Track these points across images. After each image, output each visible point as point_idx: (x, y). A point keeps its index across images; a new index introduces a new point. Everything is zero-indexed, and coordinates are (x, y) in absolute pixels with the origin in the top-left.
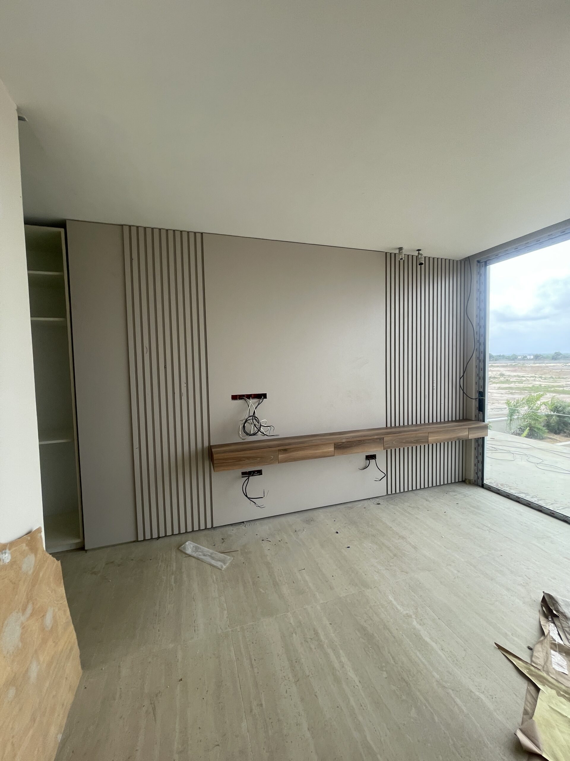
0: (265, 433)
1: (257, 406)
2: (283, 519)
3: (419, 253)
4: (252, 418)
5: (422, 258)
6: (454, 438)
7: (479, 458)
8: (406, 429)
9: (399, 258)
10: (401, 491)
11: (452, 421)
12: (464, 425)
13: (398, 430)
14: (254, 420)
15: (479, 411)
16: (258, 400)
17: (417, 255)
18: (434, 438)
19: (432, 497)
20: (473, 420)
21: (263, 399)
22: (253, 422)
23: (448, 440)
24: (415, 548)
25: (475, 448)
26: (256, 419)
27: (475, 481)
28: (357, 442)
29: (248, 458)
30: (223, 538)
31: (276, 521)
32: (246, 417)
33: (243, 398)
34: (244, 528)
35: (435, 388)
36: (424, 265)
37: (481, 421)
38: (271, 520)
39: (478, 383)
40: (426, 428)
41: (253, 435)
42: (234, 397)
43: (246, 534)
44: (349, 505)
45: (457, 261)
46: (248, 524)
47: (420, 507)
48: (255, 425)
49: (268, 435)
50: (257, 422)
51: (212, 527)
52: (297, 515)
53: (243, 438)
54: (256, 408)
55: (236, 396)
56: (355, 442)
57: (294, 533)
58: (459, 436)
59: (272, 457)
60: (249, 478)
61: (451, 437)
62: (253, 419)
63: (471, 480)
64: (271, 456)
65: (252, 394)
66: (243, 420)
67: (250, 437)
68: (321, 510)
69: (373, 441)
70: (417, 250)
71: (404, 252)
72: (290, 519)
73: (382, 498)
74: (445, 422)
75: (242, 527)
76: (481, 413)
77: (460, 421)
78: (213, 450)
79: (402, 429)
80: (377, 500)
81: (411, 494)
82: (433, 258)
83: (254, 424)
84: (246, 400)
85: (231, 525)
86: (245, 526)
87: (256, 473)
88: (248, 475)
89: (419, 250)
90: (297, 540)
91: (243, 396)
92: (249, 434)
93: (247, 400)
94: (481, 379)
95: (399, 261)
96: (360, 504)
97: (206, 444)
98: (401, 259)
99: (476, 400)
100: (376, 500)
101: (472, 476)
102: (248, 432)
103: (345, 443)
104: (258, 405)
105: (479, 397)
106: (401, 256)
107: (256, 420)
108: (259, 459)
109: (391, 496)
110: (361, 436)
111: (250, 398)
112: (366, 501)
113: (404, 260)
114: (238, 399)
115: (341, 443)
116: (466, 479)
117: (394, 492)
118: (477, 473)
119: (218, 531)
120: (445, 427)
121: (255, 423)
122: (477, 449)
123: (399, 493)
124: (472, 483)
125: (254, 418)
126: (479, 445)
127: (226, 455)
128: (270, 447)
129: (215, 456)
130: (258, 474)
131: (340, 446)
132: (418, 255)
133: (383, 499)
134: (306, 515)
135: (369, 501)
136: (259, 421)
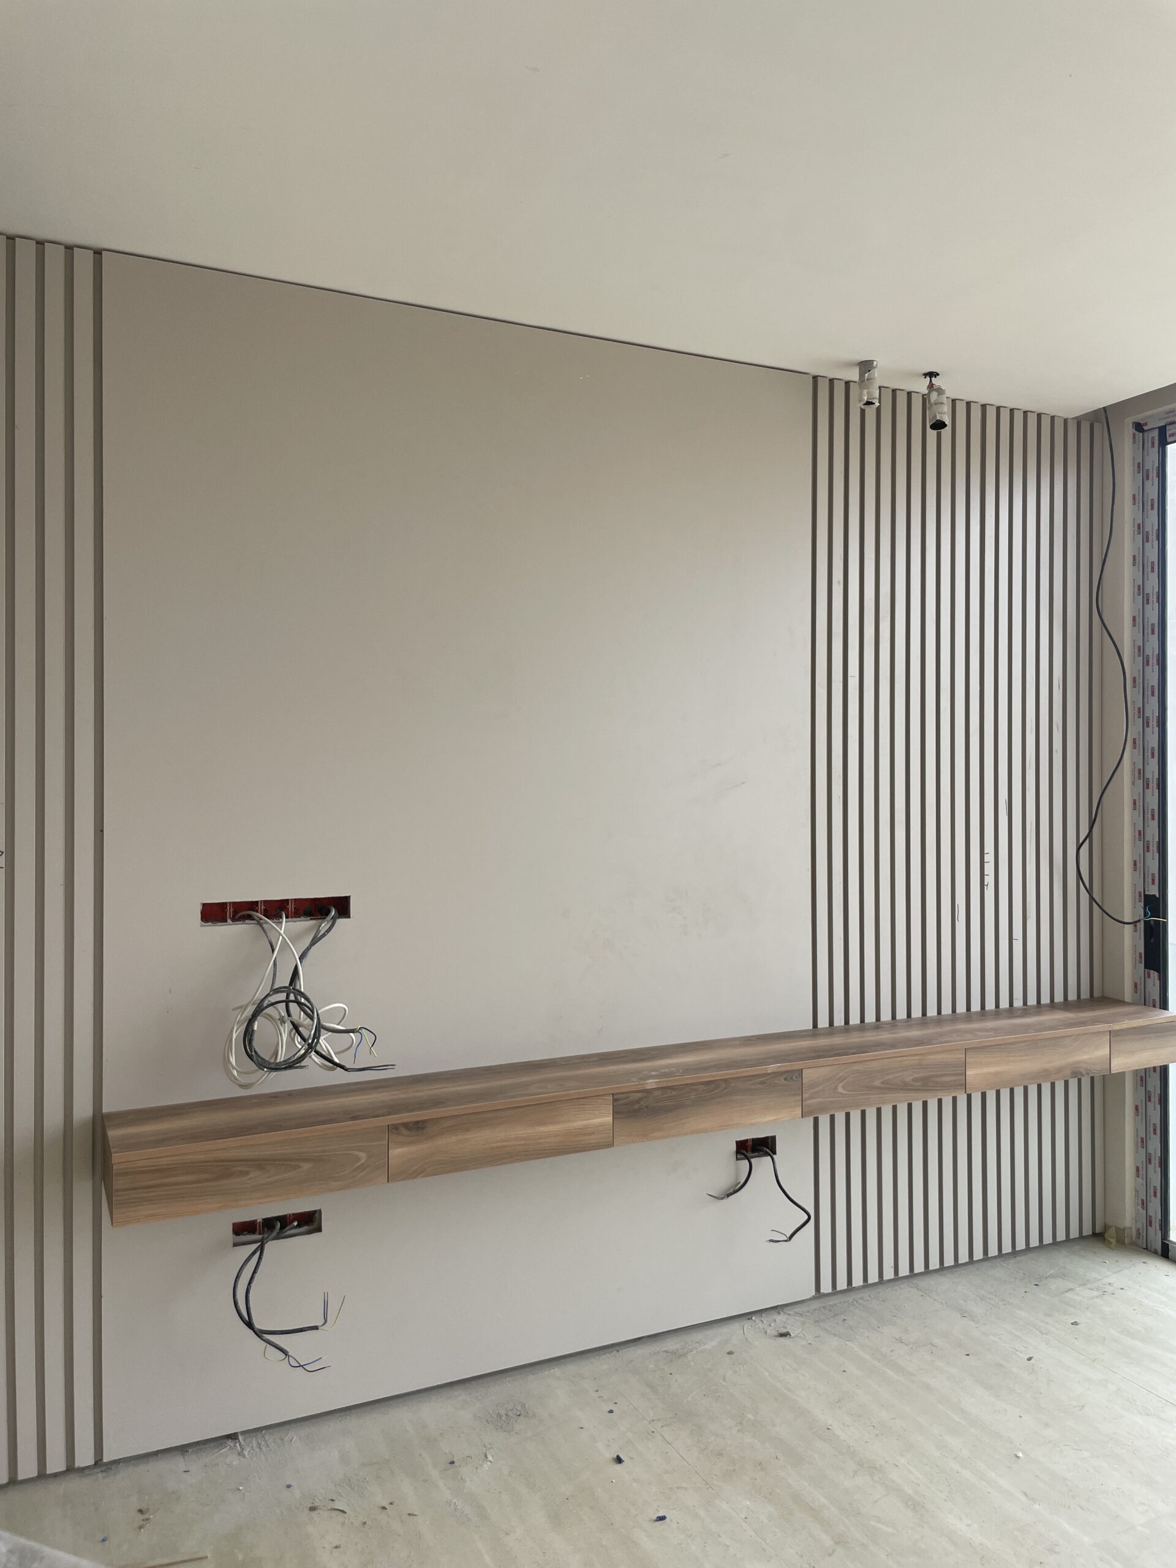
0: (336, 1060)
1: (308, 949)
2: (402, 1417)
3: (931, 386)
4: (282, 996)
5: (942, 403)
6: (1059, 1070)
7: (1149, 1143)
8: (885, 1036)
9: (860, 401)
10: (870, 1282)
11: (1053, 1005)
12: (1095, 1021)
13: (855, 1039)
14: (293, 1007)
15: (1146, 967)
16: (313, 922)
17: (926, 392)
18: (986, 1070)
19: (982, 1298)
20: (1126, 1000)
21: (334, 919)
22: (289, 1015)
23: (1038, 1078)
24: (915, 1505)
25: (1137, 1108)
26: (303, 1000)
27: (1138, 1234)
28: (701, 1087)
29: (260, 1164)
30: (144, 1507)
31: (372, 1425)
32: (259, 995)
33: (250, 917)
34: (235, 1461)
35: (990, 880)
36: (948, 429)
37: (1154, 1006)
38: (352, 1422)
39: (1140, 865)
40: (956, 1031)
41: (285, 1069)
42: (213, 913)
43: (241, 1484)
44: (671, 1344)
45: (1066, 421)
46: (255, 1444)
47: (937, 1341)
48: (296, 1027)
49: (348, 1066)
50: (306, 1013)
51: (98, 1462)
52: (461, 1395)
53: (243, 1080)
54: (301, 958)
55: (223, 906)
56: (694, 1087)
57: (445, 1470)
58: (1078, 1062)
59: (363, 1155)
60: (261, 1249)
61: (1048, 1066)
62: (287, 1002)
63: (1124, 1229)
64: (357, 1153)
65: (287, 901)
66: (247, 1006)
67: (274, 1074)
68: (556, 1371)
69: (762, 1083)
70: (926, 375)
71: (879, 377)
72: (432, 1412)
73: (798, 1309)
74: (1026, 1010)
75: (227, 1456)
76: (1154, 974)
77: (1079, 1004)
78: (112, 1133)
79: (870, 1037)
80: (780, 1318)
81: (905, 1291)
82: (982, 405)
83: (292, 1023)
84: (261, 925)
85: (183, 1449)
86: (241, 1454)
87: (296, 1224)
88: (259, 1237)
89: (932, 375)
90: (455, 1501)
91: (253, 905)
92: (270, 1063)
93: (264, 925)
94: (1151, 848)
95: (863, 412)
96: (712, 1340)
97: (83, 1110)
98: (869, 403)
99: (1135, 926)
100: (775, 1321)
101: (1128, 1215)
102: (266, 1056)
103: (656, 1093)
104: (314, 942)
105: (1145, 914)
106: (865, 391)
107: (299, 1004)
108: (306, 1166)
109: (833, 1301)
110: (719, 1066)
111: (281, 918)
112: (736, 1326)
113: (879, 409)
114: (229, 921)
115: (639, 1095)
116: (1106, 1227)
117: (842, 1284)
118: (1144, 1204)
119: (123, 1479)
120: (1026, 1028)
121: (295, 1017)
122: (1142, 1110)
123: (863, 1287)
124: (1127, 1241)
125: (292, 997)
126: (1148, 1098)
127: (165, 1155)
128: (354, 1115)
129: (118, 1159)
130: (304, 1229)
131: (636, 1106)
132: (929, 393)
133: (801, 1315)
134: (498, 1392)
135: (747, 1325)
136: (313, 1012)
